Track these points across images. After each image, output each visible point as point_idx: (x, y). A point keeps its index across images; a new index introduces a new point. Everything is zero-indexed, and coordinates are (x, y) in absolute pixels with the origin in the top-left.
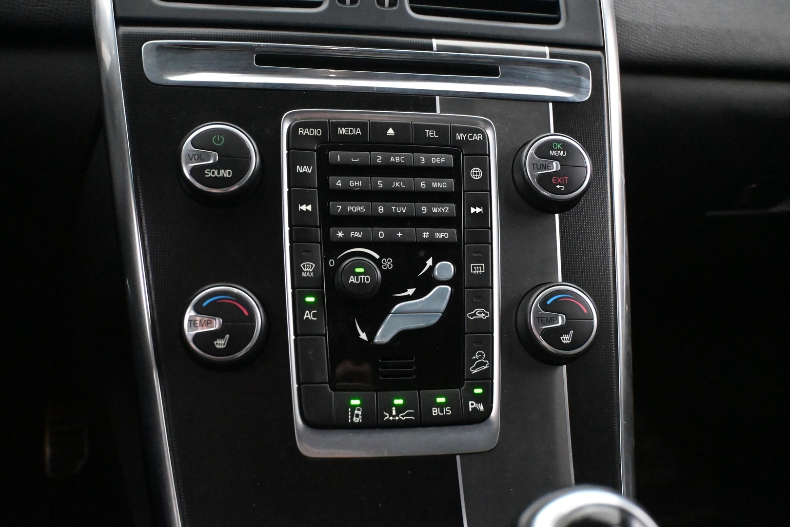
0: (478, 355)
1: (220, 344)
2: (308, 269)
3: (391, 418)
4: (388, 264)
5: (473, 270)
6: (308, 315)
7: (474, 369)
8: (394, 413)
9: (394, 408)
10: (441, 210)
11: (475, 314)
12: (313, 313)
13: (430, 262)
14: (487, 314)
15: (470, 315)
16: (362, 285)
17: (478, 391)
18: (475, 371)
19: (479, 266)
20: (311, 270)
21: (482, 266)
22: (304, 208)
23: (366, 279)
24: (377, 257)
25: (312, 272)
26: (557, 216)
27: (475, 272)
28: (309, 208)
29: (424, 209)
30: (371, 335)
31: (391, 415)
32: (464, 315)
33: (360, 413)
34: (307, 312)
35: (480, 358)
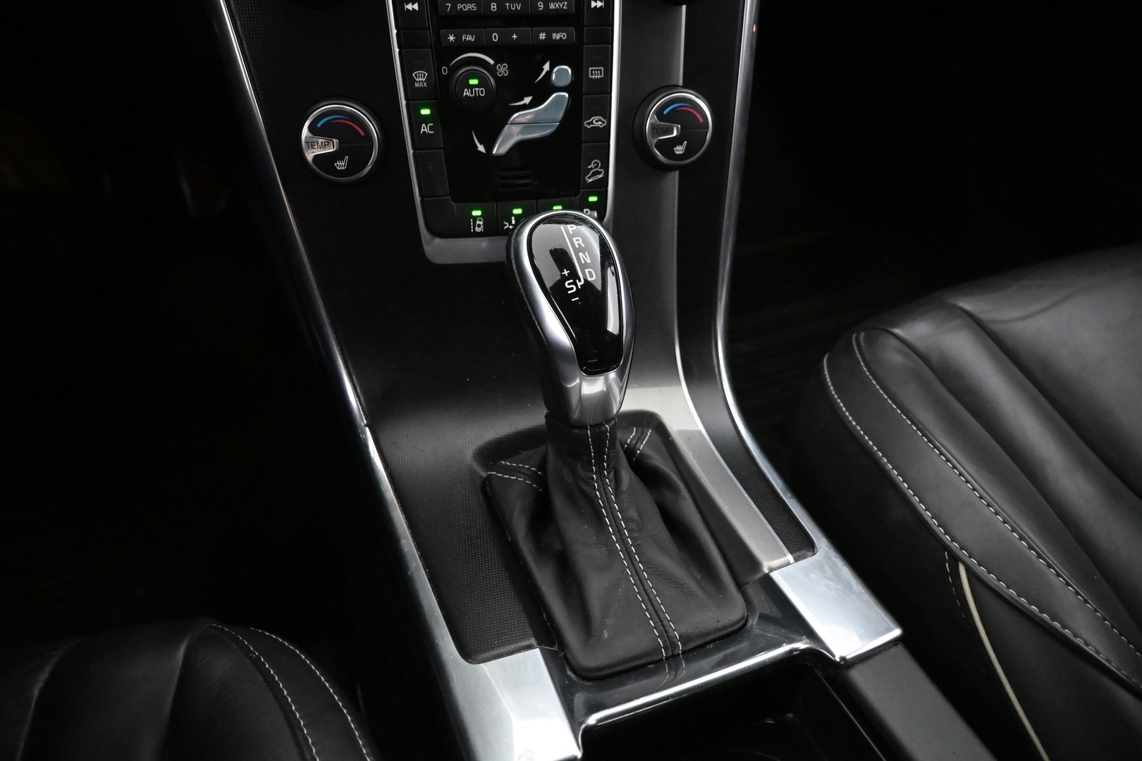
0: (594, 164)
1: (341, 165)
2: (421, 78)
3: (511, 227)
4: (503, 70)
5: (592, 74)
6: (425, 129)
7: (589, 178)
8: (513, 222)
9: (513, 218)
10: (559, 5)
11: (592, 123)
12: (430, 126)
13: (547, 67)
14: (604, 122)
15: (587, 124)
16: (477, 98)
17: (593, 199)
18: (590, 180)
19: (598, 70)
20: (424, 80)
21: (601, 70)
22: (410, 7)
23: (481, 92)
24: (492, 62)
25: (425, 81)
26: (684, 7)
27: (593, 77)
28: (416, 7)
29: (540, 4)
30: (489, 147)
31: (510, 224)
32: (581, 124)
33: (481, 223)
34: (424, 125)
35: (596, 167)
